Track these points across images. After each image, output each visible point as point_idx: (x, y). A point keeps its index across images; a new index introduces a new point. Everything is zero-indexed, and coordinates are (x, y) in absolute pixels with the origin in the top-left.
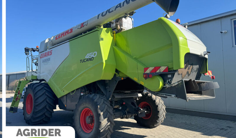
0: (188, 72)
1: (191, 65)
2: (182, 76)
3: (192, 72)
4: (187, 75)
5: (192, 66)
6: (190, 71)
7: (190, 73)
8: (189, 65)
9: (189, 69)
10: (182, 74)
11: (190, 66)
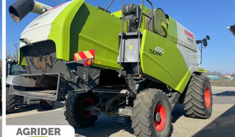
0: (47, 64)
1: (46, 54)
2: (42, 70)
3: (53, 63)
4: (48, 68)
5: (48, 56)
6: (49, 62)
7: (50, 64)
8: (43, 55)
9: (46, 60)
10: (40, 68)
11: (45, 56)
